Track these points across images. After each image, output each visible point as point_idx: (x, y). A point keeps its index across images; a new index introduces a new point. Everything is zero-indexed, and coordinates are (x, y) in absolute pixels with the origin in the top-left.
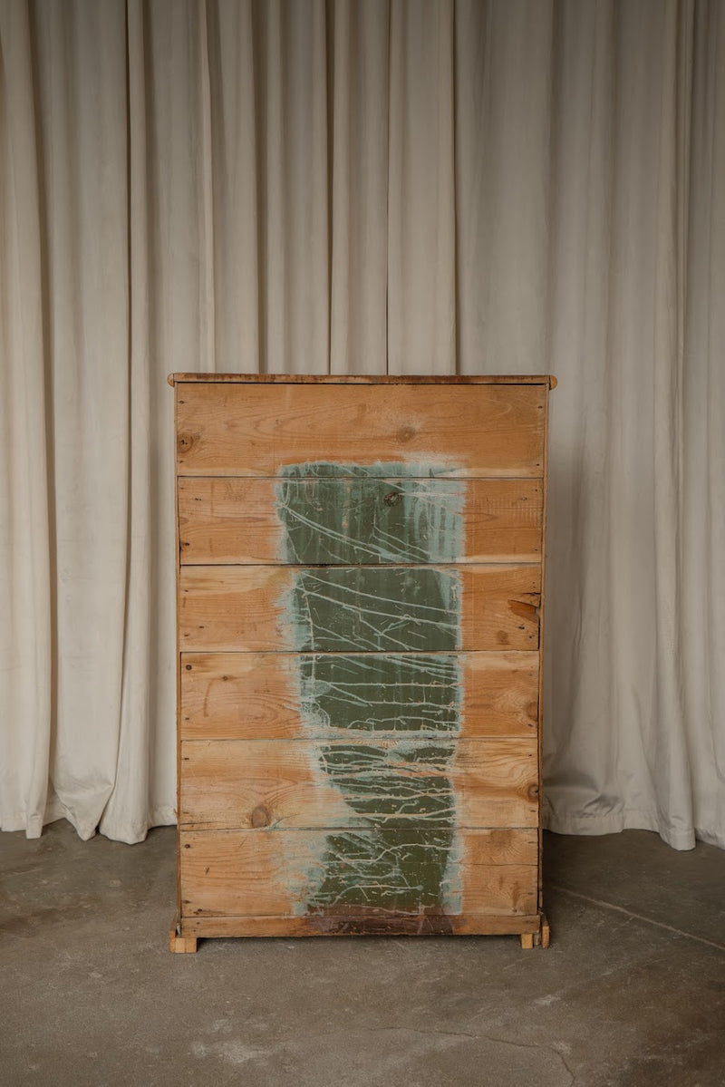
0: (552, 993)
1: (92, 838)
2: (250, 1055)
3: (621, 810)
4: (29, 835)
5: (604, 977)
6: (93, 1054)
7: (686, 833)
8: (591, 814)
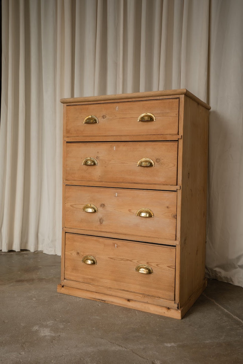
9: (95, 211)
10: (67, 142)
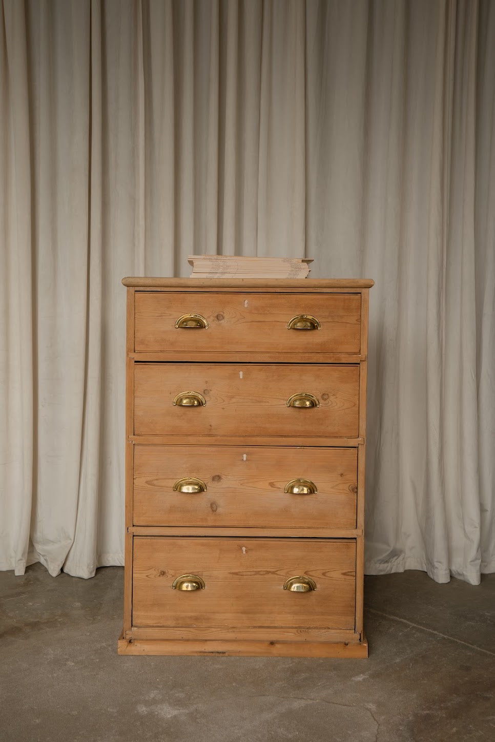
0: (363, 673)
1: (59, 575)
2: (175, 712)
3: (404, 558)
4: (17, 574)
5: (395, 663)
6: (75, 713)
7: (445, 572)
9: (201, 489)
10: (136, 362)
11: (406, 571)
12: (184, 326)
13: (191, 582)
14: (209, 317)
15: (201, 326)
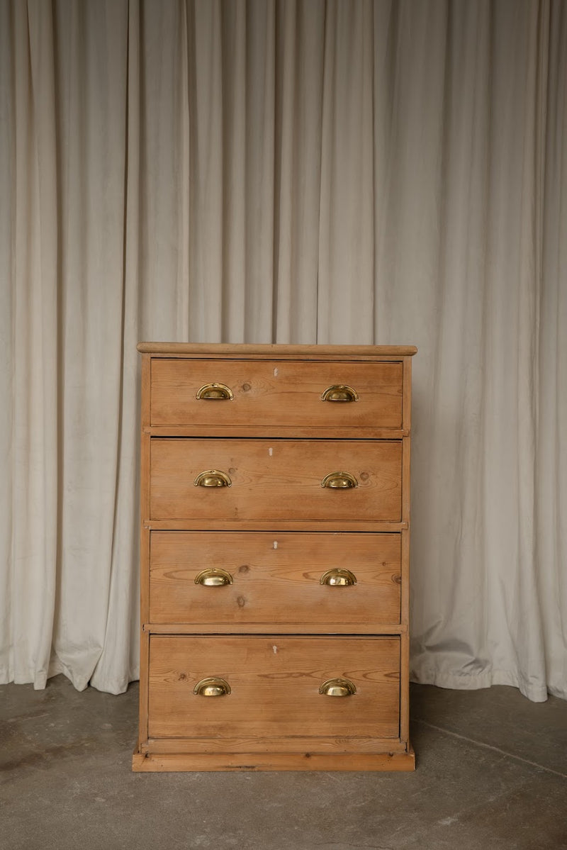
0: (451, 815)
1: (86, 689)
3: (490, 671)
4: (37, 687)
5: (489, 802)
7: (541, 689)
8: (468, 674)
9: (227, 582)
10: (152, 437)
11: (493, 687)
12: (205, 397)
13: (215, 686)
14: (234, 387)
15: (224, 396)
